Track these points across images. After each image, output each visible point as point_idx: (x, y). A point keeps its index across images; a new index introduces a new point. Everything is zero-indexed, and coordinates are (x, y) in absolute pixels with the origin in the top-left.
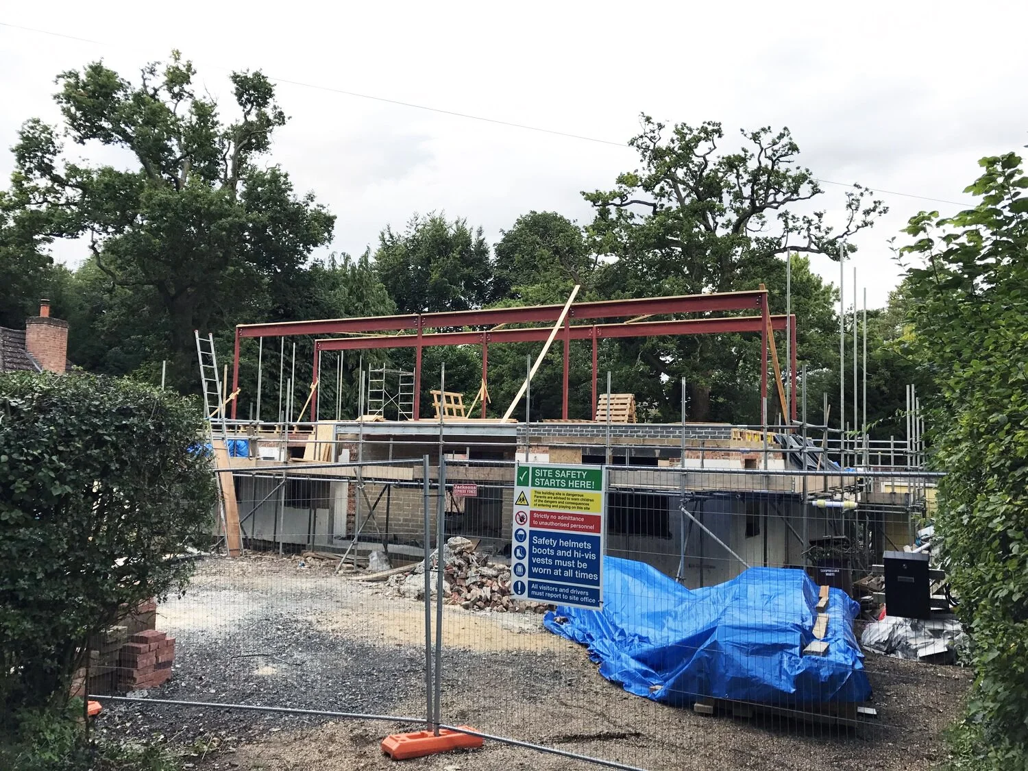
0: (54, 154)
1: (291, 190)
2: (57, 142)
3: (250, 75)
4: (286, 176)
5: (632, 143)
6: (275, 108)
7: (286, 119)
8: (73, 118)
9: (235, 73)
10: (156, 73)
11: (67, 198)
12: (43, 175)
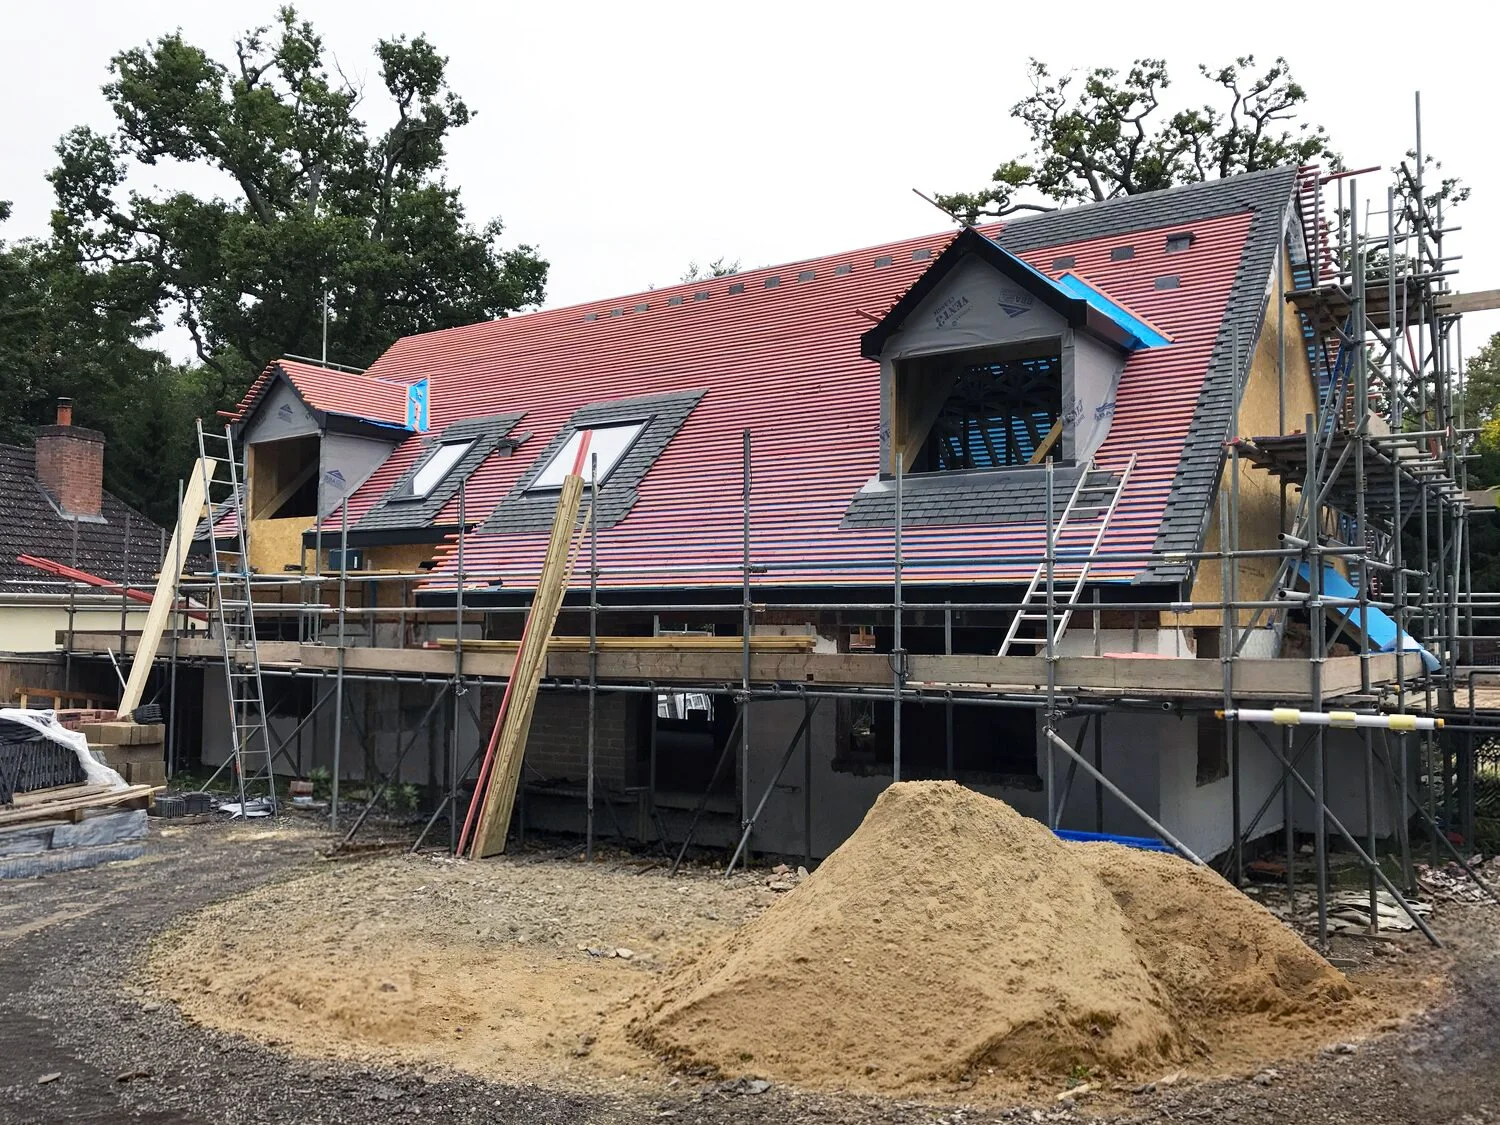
0: (113, 181)
1: (461, 216)
2: (117, 163)
3: (407, 45)
4: (454, 194)
5: (1016, 113)
6: (451, 97)
7: (469, 115)
8: (132, 122)
9: (383, 43)
10: (261, 46)
11: (138, 251)
12: (97, 216)
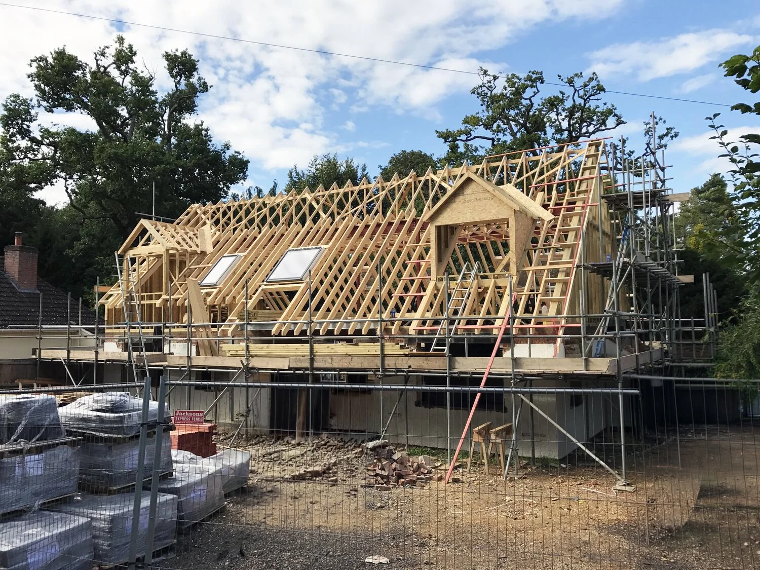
0: (31, 121)
1: (211, 141)
2: (33, 112)
3: (179, 54)
4: (207, 130)
5: (474, 92)
6: (200, 79)
7: (209, 87)
8: (43, 92)
9: (167, 53)
11: (43, 154)
12: (23, 138)
